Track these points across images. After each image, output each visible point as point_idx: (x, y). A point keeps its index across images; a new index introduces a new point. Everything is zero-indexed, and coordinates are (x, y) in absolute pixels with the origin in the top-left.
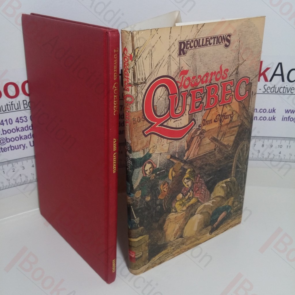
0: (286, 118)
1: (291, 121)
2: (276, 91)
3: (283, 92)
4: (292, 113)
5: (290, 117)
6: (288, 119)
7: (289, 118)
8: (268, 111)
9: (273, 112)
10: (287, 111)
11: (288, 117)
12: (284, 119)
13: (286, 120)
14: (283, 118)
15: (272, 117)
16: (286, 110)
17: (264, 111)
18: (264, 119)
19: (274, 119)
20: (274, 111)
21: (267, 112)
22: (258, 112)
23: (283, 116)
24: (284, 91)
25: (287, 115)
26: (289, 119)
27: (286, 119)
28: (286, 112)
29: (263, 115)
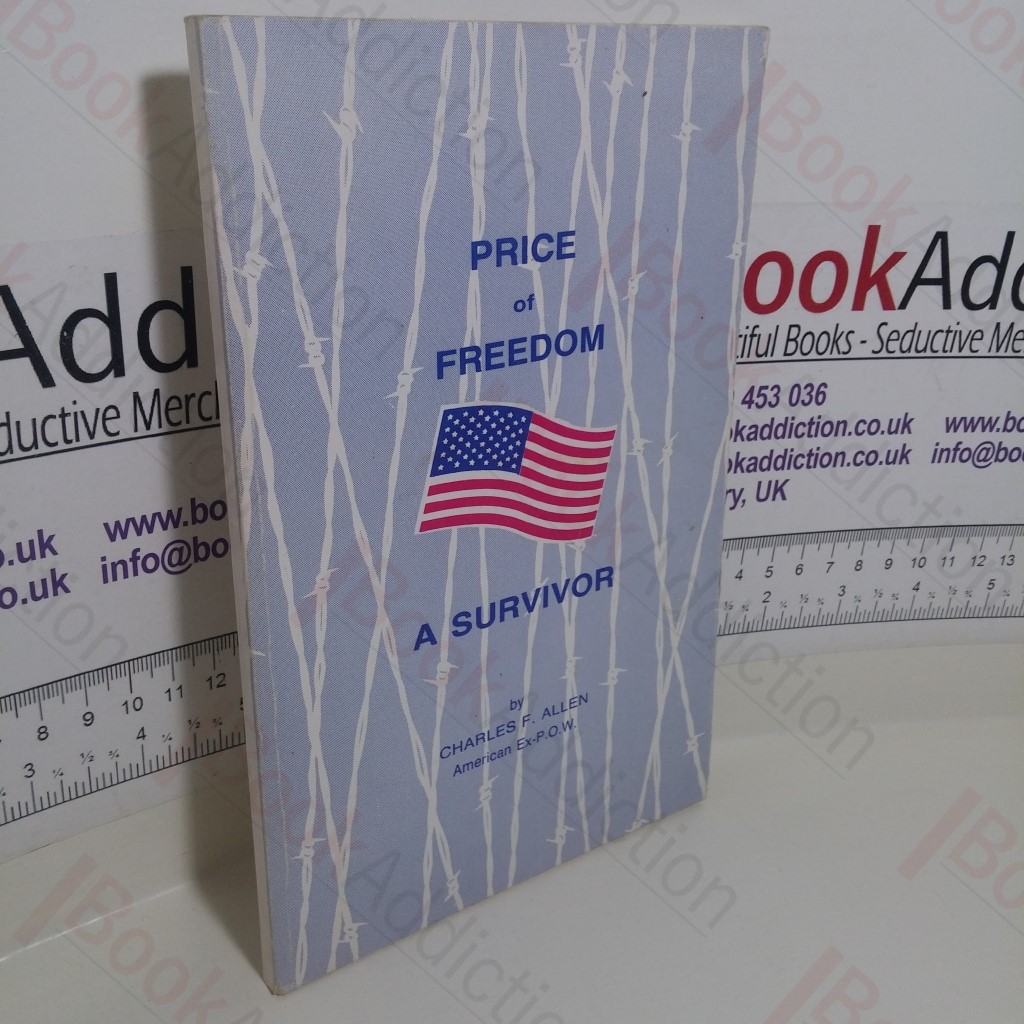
0: (948, 450)
1: (962, 461)
2: (916, 347)
3: (945, 351)
4: (970, 429)
5: (962, 447)
6: (952, 453)
7: (956, 449)
8: (884, 427)
9: (902, 432)
10: (952, 425)
11: (952, 446)
12: (939, 455)
13: (947, 461)
14: (936, 450)
15: (897, 451)
16: (947, 419)
17: (872, 427)
18: (870, 458)
19: (904, 456)
20: (907, 425)
21: (883, 433)
22: (850, 434)
23: (937, 444)
24: (948, 348)
25: (949, 440)
26: (959, 453)
27: (945, 454)
28: (948, 430)
29: (868, 443)
